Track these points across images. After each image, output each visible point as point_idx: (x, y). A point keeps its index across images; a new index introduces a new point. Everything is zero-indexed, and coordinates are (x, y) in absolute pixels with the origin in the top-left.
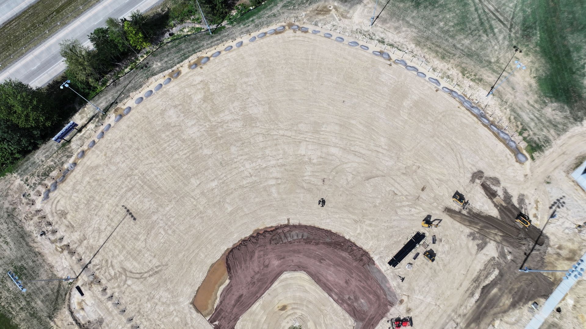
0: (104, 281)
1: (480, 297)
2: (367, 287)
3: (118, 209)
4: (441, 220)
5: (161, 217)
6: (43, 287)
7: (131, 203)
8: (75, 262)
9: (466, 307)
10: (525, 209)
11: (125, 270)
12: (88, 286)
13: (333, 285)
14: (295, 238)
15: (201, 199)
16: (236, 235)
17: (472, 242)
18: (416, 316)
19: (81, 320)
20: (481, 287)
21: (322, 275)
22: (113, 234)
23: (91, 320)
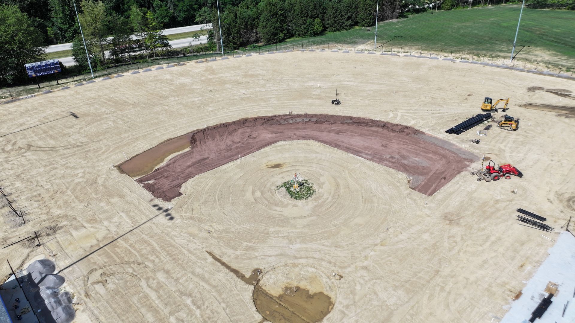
2: (419, 149)
3: (61, 113)
5: (115, 116)
11: (30, 146)
13: (360, 148)
14: (300, 121)
15: (175, 106)
21: (342, 142)
22: (40, 126)
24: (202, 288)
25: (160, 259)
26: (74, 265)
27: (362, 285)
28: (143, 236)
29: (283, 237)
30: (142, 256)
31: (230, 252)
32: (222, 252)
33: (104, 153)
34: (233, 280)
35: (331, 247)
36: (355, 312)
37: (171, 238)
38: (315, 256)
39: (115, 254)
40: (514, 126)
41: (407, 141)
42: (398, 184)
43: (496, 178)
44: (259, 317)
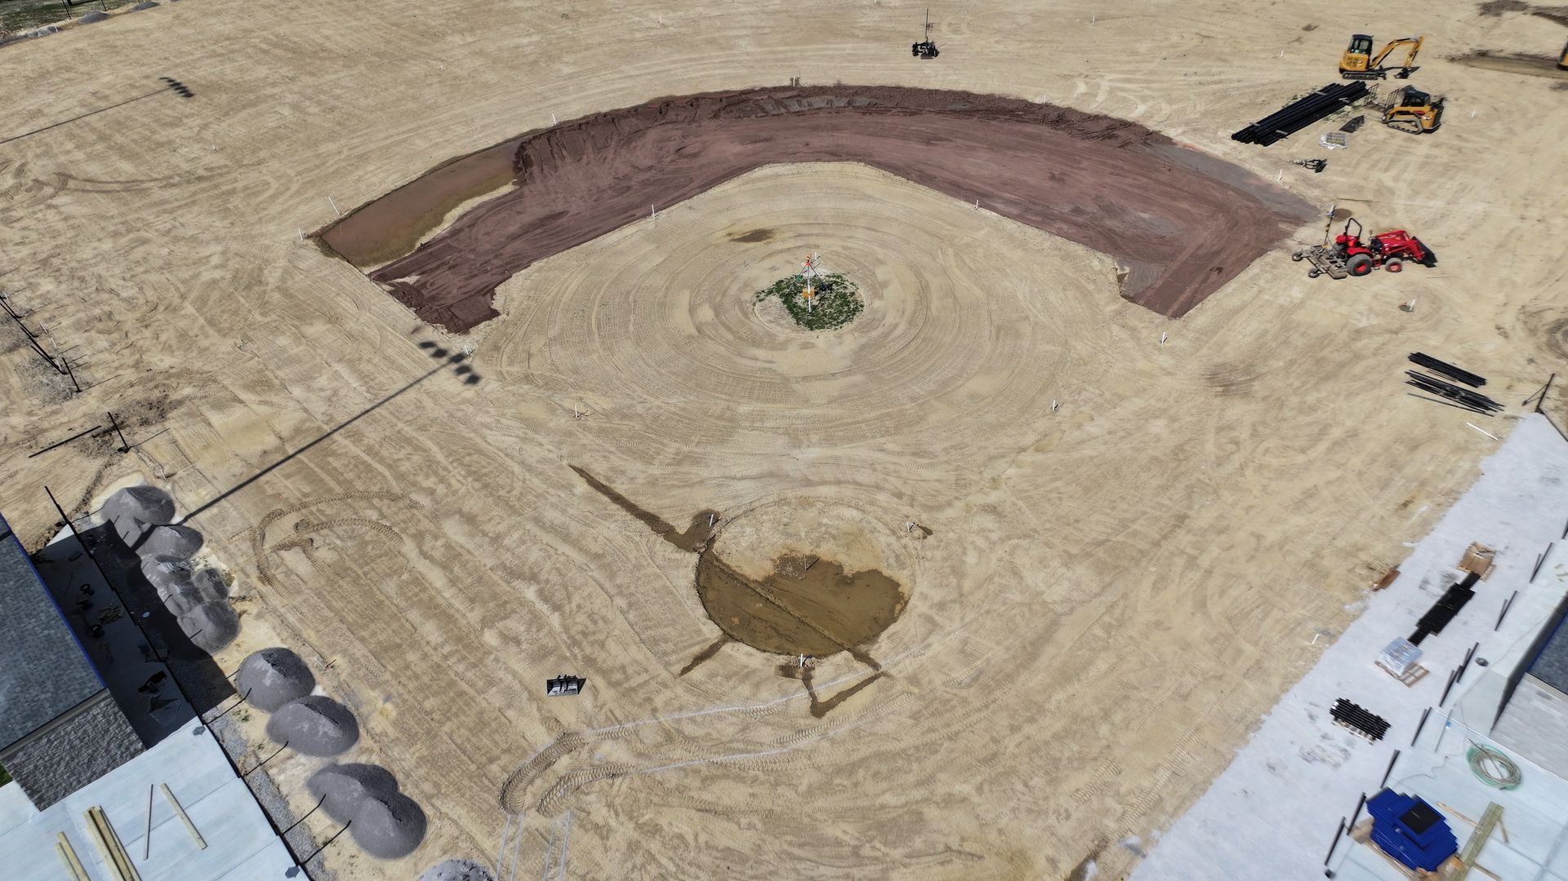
2: (1154, 186)
3: (141, 83)
5: (296, 90)
11: (67, 178)
13: (990, 184)
14: (821, 105)
15: (466, 61)
16: (575, 109)
21: (940, 167)
22: (86, 118)
24: (562, 559)
25: (449, 486)
26: (223, 502)
27: (981, 552)
28: (400, 425)
29: (775, 430)
30: (401, 477)
31: (635, 467)
32: (613, 469)
33: (274, 197)
34: (644, 541)
35: (901, 454)
36: (962, 619)
37: (475, 431)
38: (859, 478)
39: (329, 473)
40: (1427, 120)
41: (1120, 163)
42: (1091, 287)
43: (1360, 270)
44: (712, 632)
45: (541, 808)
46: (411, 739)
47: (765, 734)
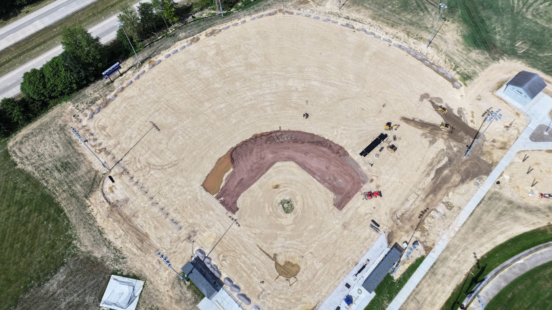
0: (131, 172)
1: (435, 176)
2: (343, 171)
3: (146, 124)
4: (399, 125)
5: (180, 128)
6: (82, 176)
7: (157, 120)
8: (109, 160)
9: (424, 183)
10: (464, 117)
11: (149, 164)
12: (118, 176)
13: (316, 170)
14: (286, 139)
15: (212, 116)
16: (238, 138)
17: (425, 139)
18: (384, 190)
19: (111, 200)
20: (435, 169)
21: (307, 164)
22: (142, 140)
23: (119, 199)
24: (258, 262)
25: (241, 249)
26: (212, 252)
27: (309, 260)
28: (231, 236)
29: (283, 237)
30: (234, 247)
31: (265, 245)
32: (262, 245)
33: (191, 172)
34: (268, 259)
35: (300, 242)
36: (307, 272)
37: (241, 237)
38: (295, 247)
39: (224, 246)
42: (329, 202)
43: (371, 198)
44: (278, 274)
45: (262, 299)
46: (247, 290)
47: (285, 289)
